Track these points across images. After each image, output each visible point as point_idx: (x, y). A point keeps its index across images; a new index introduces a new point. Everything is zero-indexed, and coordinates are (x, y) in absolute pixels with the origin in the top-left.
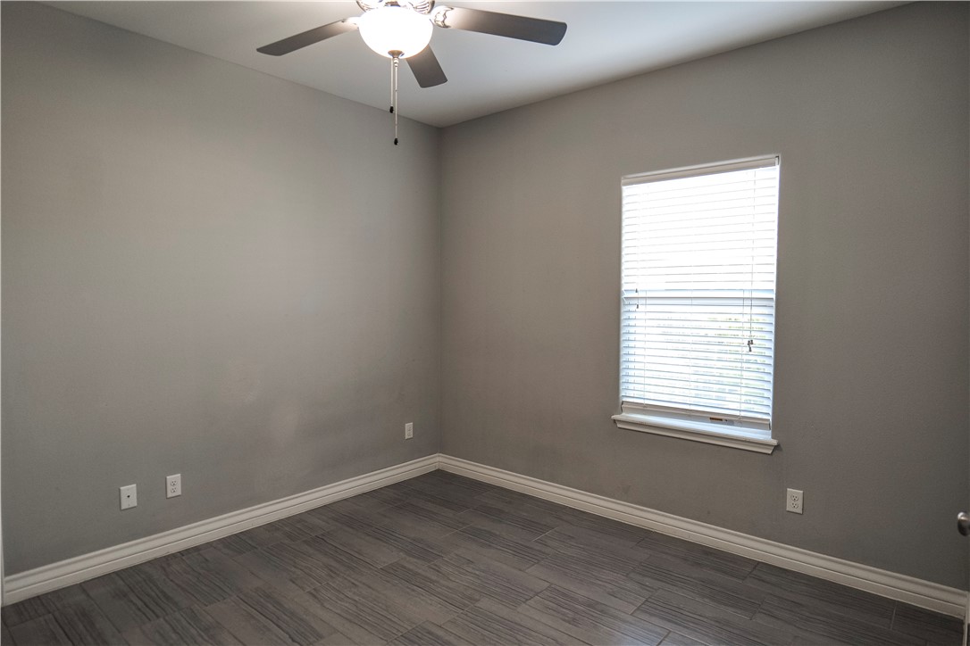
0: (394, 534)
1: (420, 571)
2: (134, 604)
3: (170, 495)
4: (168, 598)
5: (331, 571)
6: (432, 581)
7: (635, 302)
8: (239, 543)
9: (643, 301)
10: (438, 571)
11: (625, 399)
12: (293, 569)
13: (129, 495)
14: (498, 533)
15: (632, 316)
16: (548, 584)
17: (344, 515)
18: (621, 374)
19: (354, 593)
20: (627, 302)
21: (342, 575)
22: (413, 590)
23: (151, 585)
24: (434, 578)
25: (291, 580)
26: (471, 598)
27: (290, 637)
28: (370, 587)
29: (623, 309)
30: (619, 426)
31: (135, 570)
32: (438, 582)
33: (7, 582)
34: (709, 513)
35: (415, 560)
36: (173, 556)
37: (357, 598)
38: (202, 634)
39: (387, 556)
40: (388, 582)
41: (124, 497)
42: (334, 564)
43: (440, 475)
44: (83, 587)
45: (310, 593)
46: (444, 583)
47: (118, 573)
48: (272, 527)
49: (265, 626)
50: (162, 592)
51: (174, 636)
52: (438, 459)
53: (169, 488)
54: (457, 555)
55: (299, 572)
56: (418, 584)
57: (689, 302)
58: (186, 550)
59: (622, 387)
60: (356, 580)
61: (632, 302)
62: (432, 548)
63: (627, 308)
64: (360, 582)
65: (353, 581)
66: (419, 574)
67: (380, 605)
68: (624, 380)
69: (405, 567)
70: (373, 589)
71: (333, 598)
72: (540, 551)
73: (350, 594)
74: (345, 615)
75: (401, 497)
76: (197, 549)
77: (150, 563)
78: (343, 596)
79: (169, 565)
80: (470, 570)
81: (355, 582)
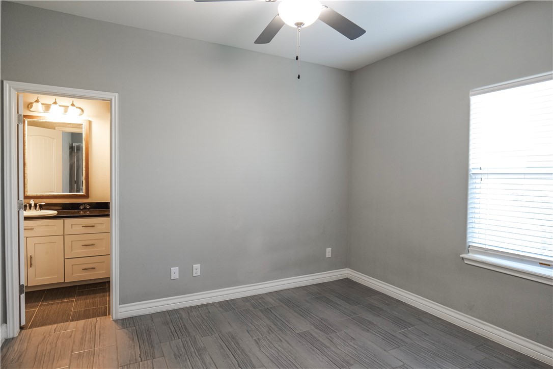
0: (311, 314)
1: (321, 339)
2: (171, 329)
3: (194, 275)
4: (186, 329)
5: (270, 329)
6: (326, 347)
7: (480, 176)
8: (227, 305)
9: (486, 176)
10: (332, 341)
11: (471, 244)
12: (250, 325)
13: (175, 272)
14: (375, 323)
15: (477, 186)
16: (402, 364)
17: (286, 298)
18: (468, 227)
19: (279, 345)
20: (473, 177)
21: (275, 333)
22: (313, 350)
23: (181, 321)
24: (328, 345)
25: (247, 331)
26: (348, 363)
27: (238, 364)
28: (289, 343)
29: (470, 181)
30: (466, 262)
31: (176, 311)
32: (329, 348)
33: (120, 308)
34: (538, 334)
35: (319, 332)
36: (195, 307)
37: (279, 348)
38: (196, 352)
39: (303, 326)
40: (300, 342)
41: (173, 273)
42: (273, 326)
43: (347, 282)
44: (152, 316)
45: (255, 340)
46: (334, 349)
47: (168, 312)
48: (246, 299)
49: (227, 354)
50: (185, 325)
51: (183, 350)
52: (347, 272)
53: (194, 271)
54: (346, 333)
55: (253, 327)
56: (317, 347)
57: (523, 176)
58: (202, 305)
59: (469, 235)
60: (282, 338)
61: (477, 176)
62: (332, 326)
63: (474, 181)
64: (284, 339)
65: (280, 337)
66: (319, 340)
67: (292, 355)
68: (470, 231)
69: (312, 335)
70: (291, 345)
71: (267, 346)
72: (401, 340)
73: (276, 346)
74: (270, 357)
75: (321, 292)
76: (206, 305)
77: (183, 309)
78: (272, 346)
79: (191, 312)
80: (351, 344)
81: (282, 339)
